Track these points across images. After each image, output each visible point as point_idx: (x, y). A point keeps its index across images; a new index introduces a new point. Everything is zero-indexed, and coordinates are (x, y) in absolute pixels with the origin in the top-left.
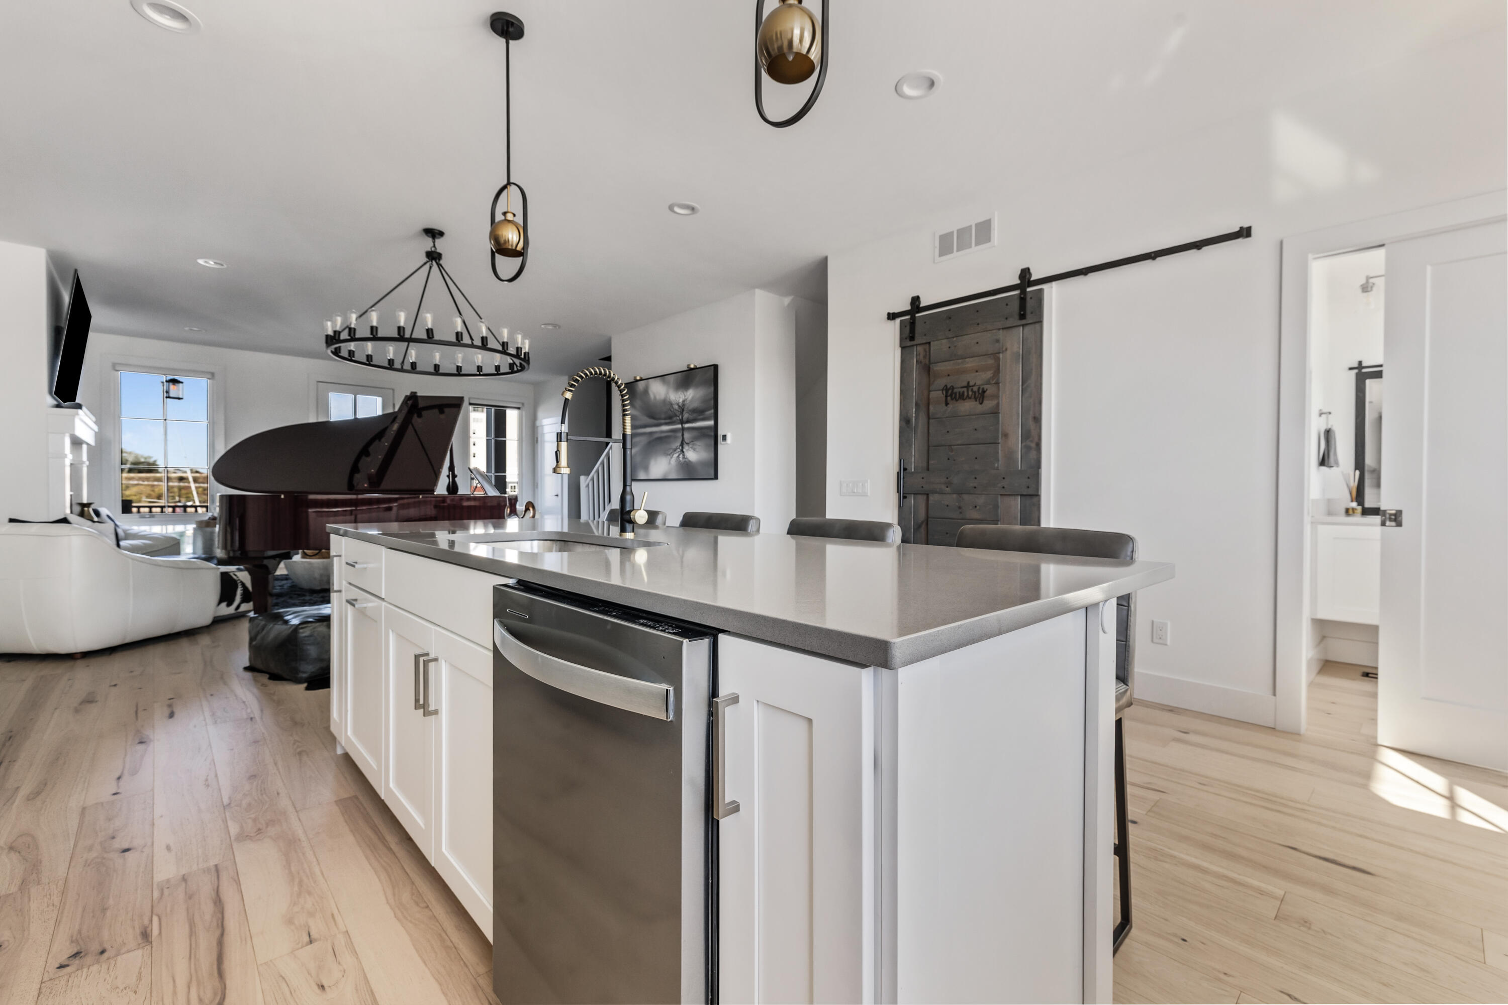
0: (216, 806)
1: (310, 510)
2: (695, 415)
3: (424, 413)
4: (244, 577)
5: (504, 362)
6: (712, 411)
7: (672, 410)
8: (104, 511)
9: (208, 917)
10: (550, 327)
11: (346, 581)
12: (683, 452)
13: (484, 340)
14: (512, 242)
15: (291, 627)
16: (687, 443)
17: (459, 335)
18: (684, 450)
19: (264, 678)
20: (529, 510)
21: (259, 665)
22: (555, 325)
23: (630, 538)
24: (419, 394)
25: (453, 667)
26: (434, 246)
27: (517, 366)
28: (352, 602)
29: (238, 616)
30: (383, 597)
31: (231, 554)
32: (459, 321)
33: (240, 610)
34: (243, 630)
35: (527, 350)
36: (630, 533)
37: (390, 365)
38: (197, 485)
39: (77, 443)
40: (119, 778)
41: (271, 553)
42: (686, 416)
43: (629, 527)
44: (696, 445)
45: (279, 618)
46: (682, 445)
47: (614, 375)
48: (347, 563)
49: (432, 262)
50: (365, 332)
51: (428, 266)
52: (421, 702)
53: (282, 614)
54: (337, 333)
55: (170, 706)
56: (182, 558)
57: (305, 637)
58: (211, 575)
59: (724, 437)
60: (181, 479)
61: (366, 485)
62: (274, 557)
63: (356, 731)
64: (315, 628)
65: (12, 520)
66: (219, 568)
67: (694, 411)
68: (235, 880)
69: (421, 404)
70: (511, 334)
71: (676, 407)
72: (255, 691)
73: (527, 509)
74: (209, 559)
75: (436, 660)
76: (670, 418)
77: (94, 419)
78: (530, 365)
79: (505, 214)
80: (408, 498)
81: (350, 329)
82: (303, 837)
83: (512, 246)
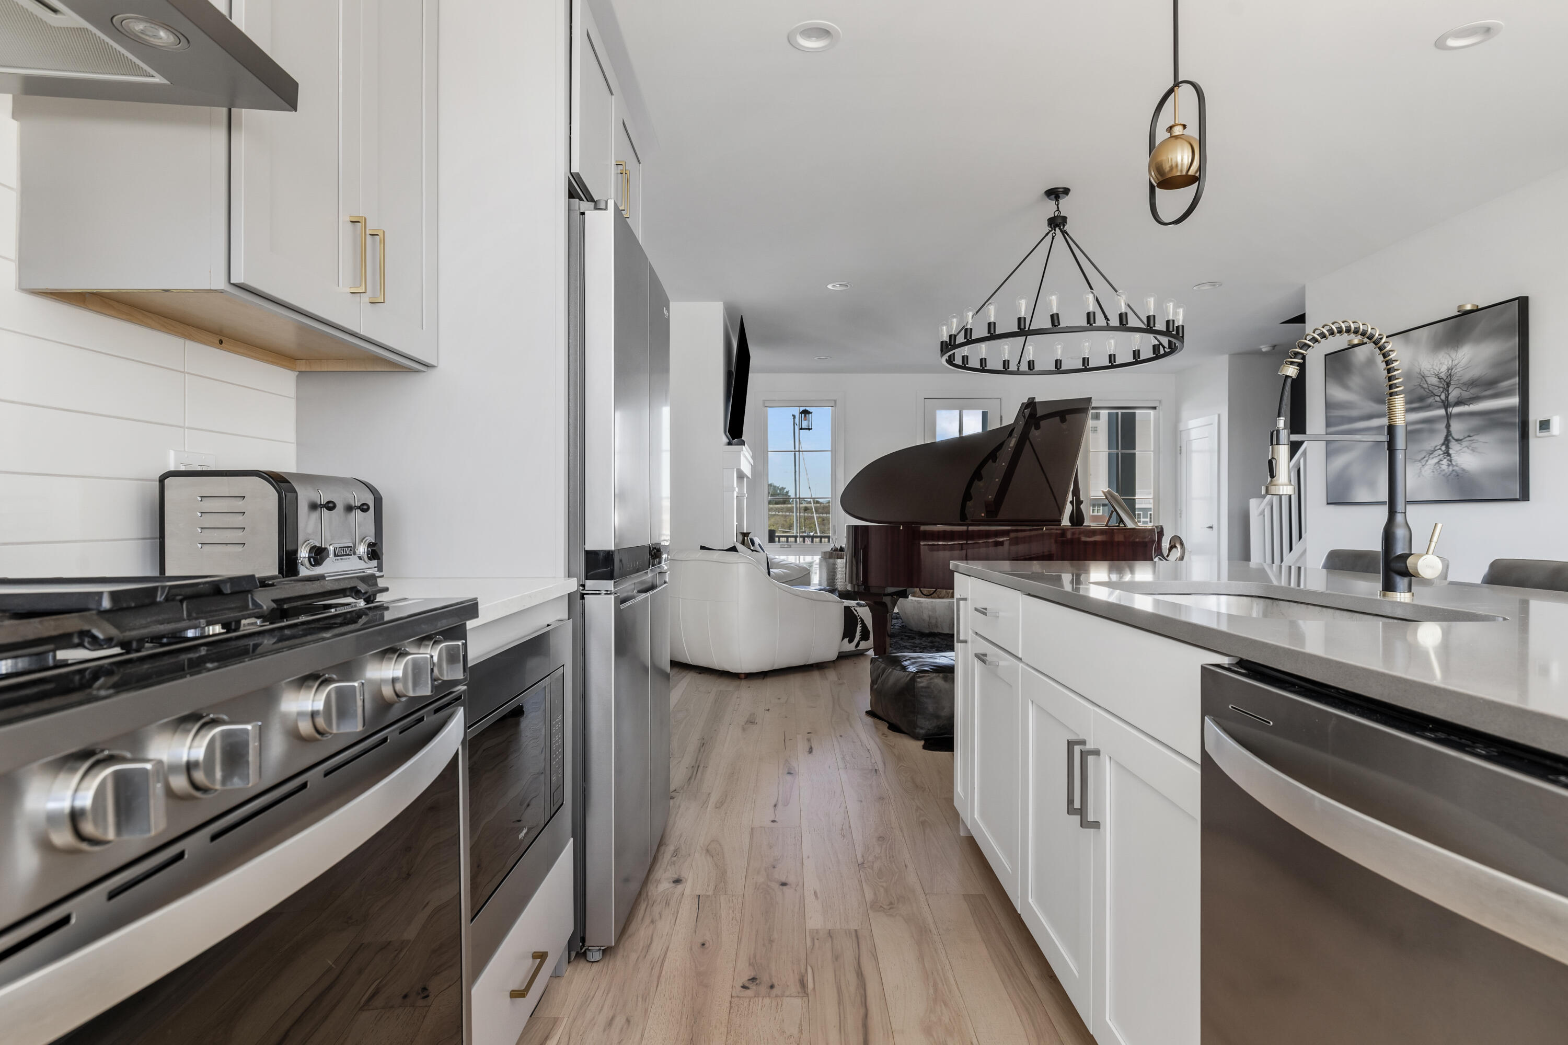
0: (852, 862)
1: (922, 543)
2: (1474, 391)
3: (1042, 423)
4: (864, 613)
5: (1145, 343)
6: (1516, 380)
7: (1425, 386)
8: (757, 541)
9: (852, 989)
10: (1206, 287)
11: (971, 629)
12: (1449, 455)
13: (1122, 317)
14: (1182, 165)
15: (909, 674)
16: (1457, 440)
17: (1090, 317)
18: (1451, 451)
19: (884, 727)
20: (1175, 547)
21: (880, 712)
22: (1213, 284)
23: (1402, 601)
24: (1037, 400)
25: (1121, 767)
26: (1058, 210)
27: (1164, 347)
28: (981, 657)
29: (858, 654)
30: (1020, 656)
31: (856, 590)
32: (1091, 298)
33: (860, 647)
34: (864, 670)
35: (1180, 323)
36: (1402, 594)
37: (1006, 370)
38: (818, 515)
39: (741, 476)
40: (775, 806)
41: (890, 590)
42: (1454, 394)
43: (1402, 582)
44: (1477, 441)
45: (896, 662)
46: (1447, 442)
47: (1372, 329)
48: (976, 609)
49: (1055, 230)
50: (980, 331)
51: (1050, 235)
52: (1077, 805)
53: (901, 659)
54: (952, 337)
55: (809, 740)
56: (812, 589)
57: (922, 687)
58: (835, 608)
59: (1545, 425)
60: (806, 509)
61: (983, 515)
62: (891, 594)
63: (982, 814)
64: (931, 679)
65: (702, 548)
66: (844, 602)
67: (1473, 383)
68: (873, 955)
69: (1040, 413)
70: (1159, 304)
71: (1434, 380)
72: (878, 740)
73: (1172, 547)
74: (832, 591)
75: (1097, 753)
76: (1421, 399)
77: (751, 453)
78: (1184, 344)
79: (1170, 129)
80: (1030, 530)
81: (966, 330)
82: (932, 927)
83: (1181, 171)
